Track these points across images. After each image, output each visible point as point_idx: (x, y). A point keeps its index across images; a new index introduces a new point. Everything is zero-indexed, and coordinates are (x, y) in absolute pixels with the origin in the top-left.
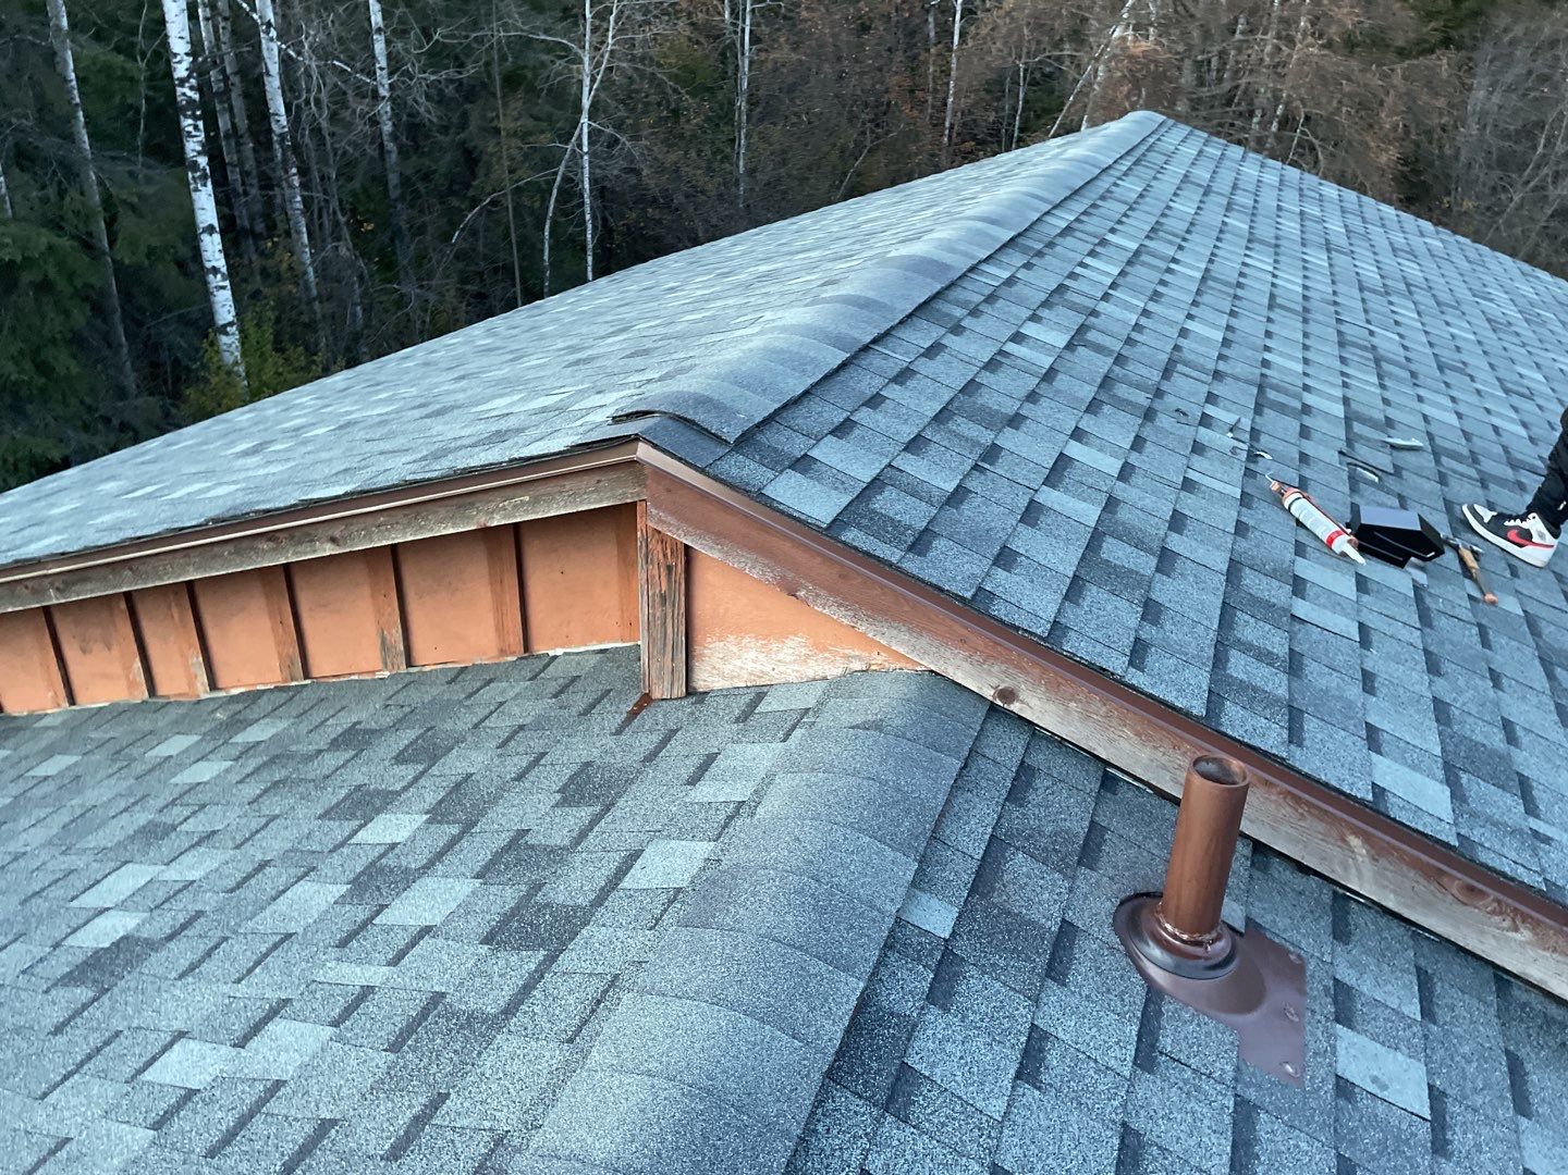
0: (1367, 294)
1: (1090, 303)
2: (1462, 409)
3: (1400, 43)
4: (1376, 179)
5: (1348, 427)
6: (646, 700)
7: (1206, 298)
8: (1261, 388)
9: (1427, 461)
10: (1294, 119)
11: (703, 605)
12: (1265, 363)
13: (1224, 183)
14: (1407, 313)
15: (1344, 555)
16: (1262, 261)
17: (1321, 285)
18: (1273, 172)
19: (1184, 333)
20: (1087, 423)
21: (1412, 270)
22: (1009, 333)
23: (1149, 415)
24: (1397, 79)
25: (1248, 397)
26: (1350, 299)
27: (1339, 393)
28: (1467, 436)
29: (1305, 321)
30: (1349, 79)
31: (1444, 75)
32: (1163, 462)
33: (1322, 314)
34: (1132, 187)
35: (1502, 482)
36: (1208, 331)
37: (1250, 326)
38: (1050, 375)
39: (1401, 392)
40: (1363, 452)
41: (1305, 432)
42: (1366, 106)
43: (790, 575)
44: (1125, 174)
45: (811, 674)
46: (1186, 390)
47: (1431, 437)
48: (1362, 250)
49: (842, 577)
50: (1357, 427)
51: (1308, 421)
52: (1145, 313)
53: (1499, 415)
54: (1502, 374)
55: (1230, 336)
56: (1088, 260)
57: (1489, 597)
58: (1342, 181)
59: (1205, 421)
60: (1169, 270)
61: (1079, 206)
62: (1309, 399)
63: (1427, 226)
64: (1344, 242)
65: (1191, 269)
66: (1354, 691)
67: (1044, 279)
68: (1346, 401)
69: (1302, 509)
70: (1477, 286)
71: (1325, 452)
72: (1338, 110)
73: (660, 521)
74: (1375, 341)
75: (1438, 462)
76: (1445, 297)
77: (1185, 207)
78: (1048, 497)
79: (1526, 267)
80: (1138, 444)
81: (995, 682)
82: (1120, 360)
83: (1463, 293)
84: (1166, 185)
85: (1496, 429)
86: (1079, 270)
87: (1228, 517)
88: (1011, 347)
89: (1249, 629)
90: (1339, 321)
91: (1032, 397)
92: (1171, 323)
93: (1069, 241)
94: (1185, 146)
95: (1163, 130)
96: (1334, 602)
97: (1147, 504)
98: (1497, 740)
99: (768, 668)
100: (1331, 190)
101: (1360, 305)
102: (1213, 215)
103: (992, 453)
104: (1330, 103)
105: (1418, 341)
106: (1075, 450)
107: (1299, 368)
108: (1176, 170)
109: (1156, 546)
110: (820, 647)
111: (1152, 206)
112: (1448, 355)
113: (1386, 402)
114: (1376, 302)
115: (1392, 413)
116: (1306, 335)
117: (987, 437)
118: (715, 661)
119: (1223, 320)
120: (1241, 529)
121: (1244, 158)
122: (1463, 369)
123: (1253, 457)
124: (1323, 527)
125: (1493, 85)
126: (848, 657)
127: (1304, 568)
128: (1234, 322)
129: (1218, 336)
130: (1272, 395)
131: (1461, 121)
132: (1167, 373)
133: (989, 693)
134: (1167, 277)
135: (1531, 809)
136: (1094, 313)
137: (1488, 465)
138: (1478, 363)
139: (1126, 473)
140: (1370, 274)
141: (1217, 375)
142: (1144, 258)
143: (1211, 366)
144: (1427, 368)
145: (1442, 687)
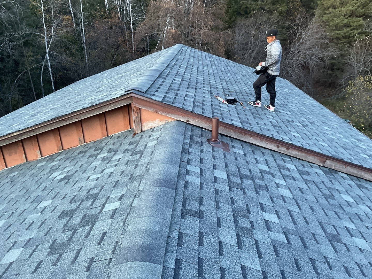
0: (223, 72)
1: (183, 75)
2: (239, 87)
3: (221, 28)
4: (221, 54)
5: (223, 90)
6: (135, 134)
7: (199, 74)
8: (210, 85)
9: (235, 93)
10: (204, 44)
11: (143, 117)
12: (210, 82)
13: (196, 56)
14: (229, 75)
15: (225, 103)
16: (205, 68)
17: (215, 71)
18: (204, 54)
19: (197, 78)
20: (188, 90)
21: (229, 68)
22: (173, 79)
23: (196, 89)
24: (222, 35)
25: (209, 86)
26: (221, 74)
27: (221, 86)
28: (240, 90)
29: (214, 76)
30: (213, 36)
31: (230, 34)
32: (199, 94)
33: (216, 75)
34: (182, 57)
35: (245, 95)
36: (200, 78)
37: (207, 77)
38: (180, 84)
39: (230, 85)
40: (226, 93)
41: (217, 90)
42: (217, 40)
43: (156, 110)
44: (180, 55)
45: (160, 124)
46: (200, 86)
47: (235, 91)
48: (221, 66)
49: (164, 109)
50: (224, 90)
51: (217, 89)
52: (191, 76)
53: (245, 88)
54: (244, 82)
55: (204, 79)
56: (179, 69)
57: (244, 107)
58: (215, 55)
59: (204, 89)
60: (192, 70)
61: (175, 61)
62: (217, 86)
63: (231, 61)
64: (218, 65)
65: (195, 69)
66: (229, 116)
67: (174, 72)
68: (222, 87)
69: (219, 98)
70: (240, 70)
71: (221, 92)
72: (212, 41)
73: (136, 105)
74: (225, 79)
75: (236, 93)
76: (235, 72)
77: (191, 60)
78: (186, 98)
79: (248, 67)
80: (195, 92)
81: (186, 119)
82: (189, 82)
83: (238, 71)
84: (187, 56)
85: (244, 89)
86: (179, 70)
87: (210, 100)
88: (174, 81)
89: (215, 111)
90: (219, 76)
91: (179, 87)
92: (195, 77)
93: (175, 66)
94: (188, 49)
95: (183, 47)
96: (225, 108)
97: (199, 99)
98: (247, 120)
99: (154, 125)
100: (214, 56)
101: (222, 74)
102: (196, 61)
103: (177, 94)
104: (210, 40)
105: (232, 79)
106: (187, 93)
107: (215, 83)
108: (188, 54)
109: (202, 103)
110: (161, 120)
111: (186, 60)
112: (236, 80)
113: (228, 86)
114: (224, 73)
115: (229, 88)
116: (215, 78)
117: (176, 92)
118: (145, 126)
119: (202, 77)
120: (212, 101)
121: (198, 51)
122: (239, 82)
123: (211, 93)
124: (222, 100)
125: (239, 35)
126: (166, 121)
127: (220, 105)
128: (204, 77)
129: (202, 79)
130: (212, 86)
131: (235, 42)
132: (196, 84)
133: (186, 121)
134: (192, 71)
135: (251, 125)
136: (183, 76)
137: (243, 94)
138: (241, 81)
139: (195, 95)
140: (223, 69)
141: (203, 84)
142: (187, 68)
143: (202, 83)
144: (233, 82)
145: (239, 116)
